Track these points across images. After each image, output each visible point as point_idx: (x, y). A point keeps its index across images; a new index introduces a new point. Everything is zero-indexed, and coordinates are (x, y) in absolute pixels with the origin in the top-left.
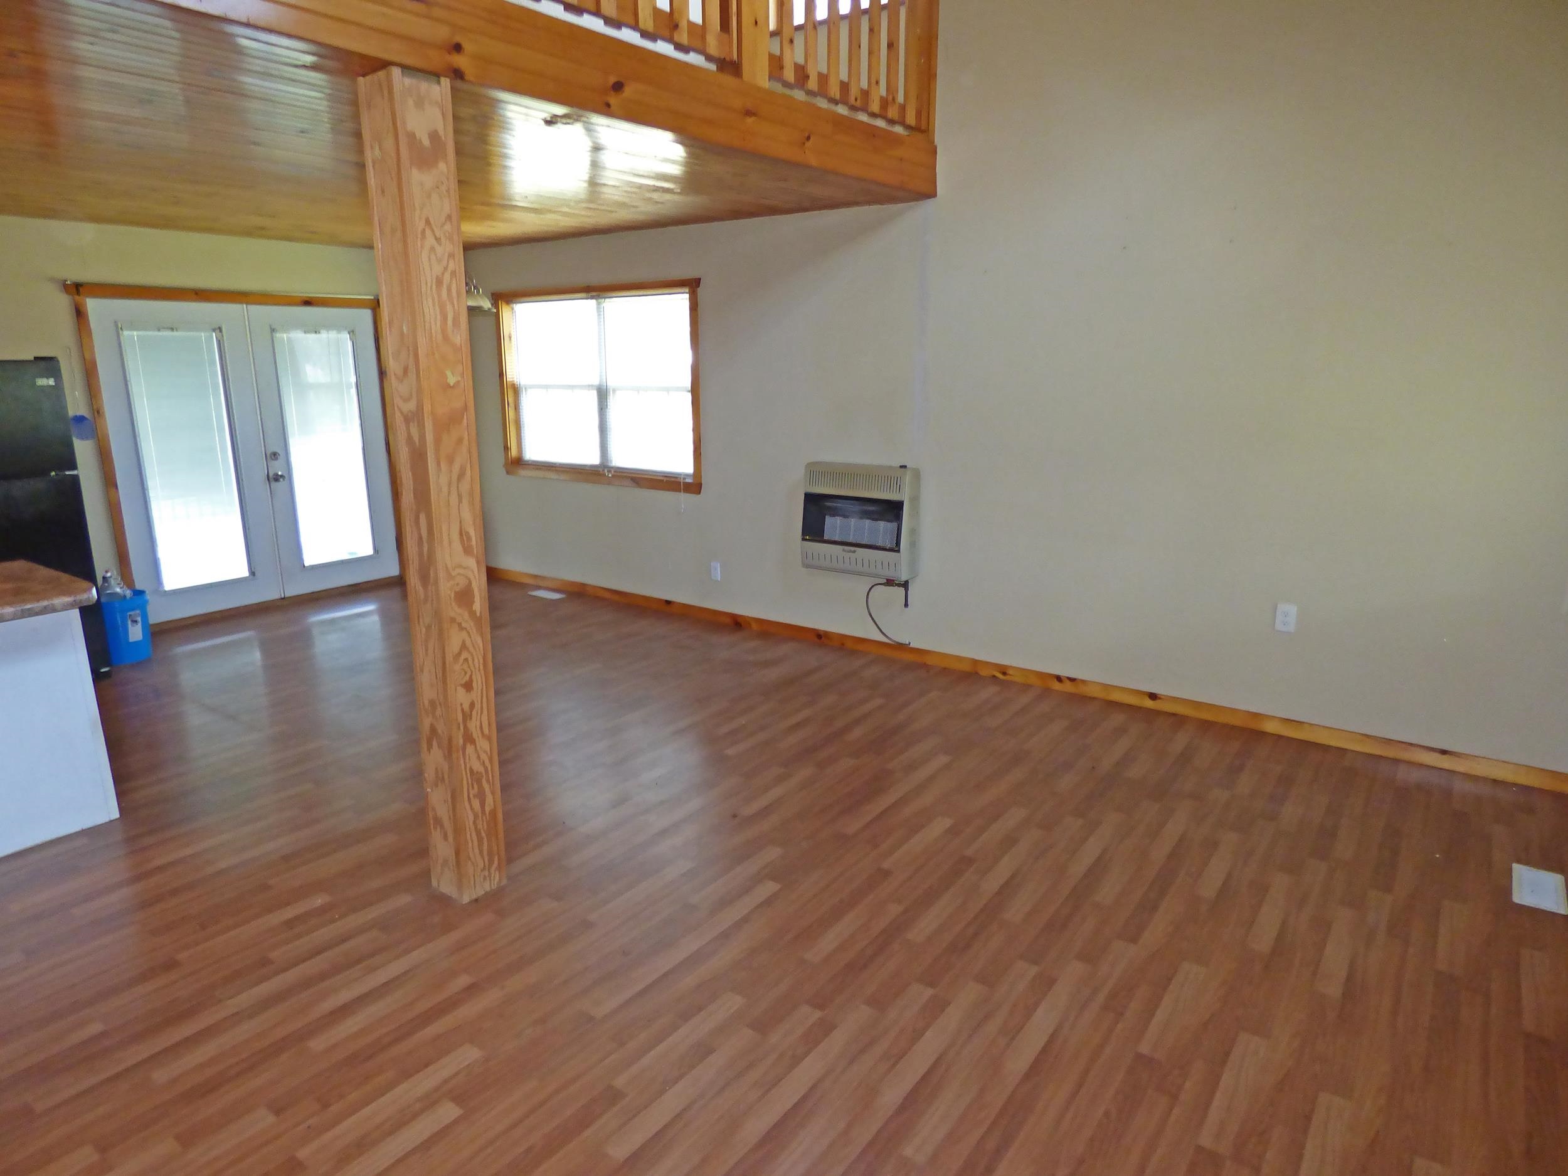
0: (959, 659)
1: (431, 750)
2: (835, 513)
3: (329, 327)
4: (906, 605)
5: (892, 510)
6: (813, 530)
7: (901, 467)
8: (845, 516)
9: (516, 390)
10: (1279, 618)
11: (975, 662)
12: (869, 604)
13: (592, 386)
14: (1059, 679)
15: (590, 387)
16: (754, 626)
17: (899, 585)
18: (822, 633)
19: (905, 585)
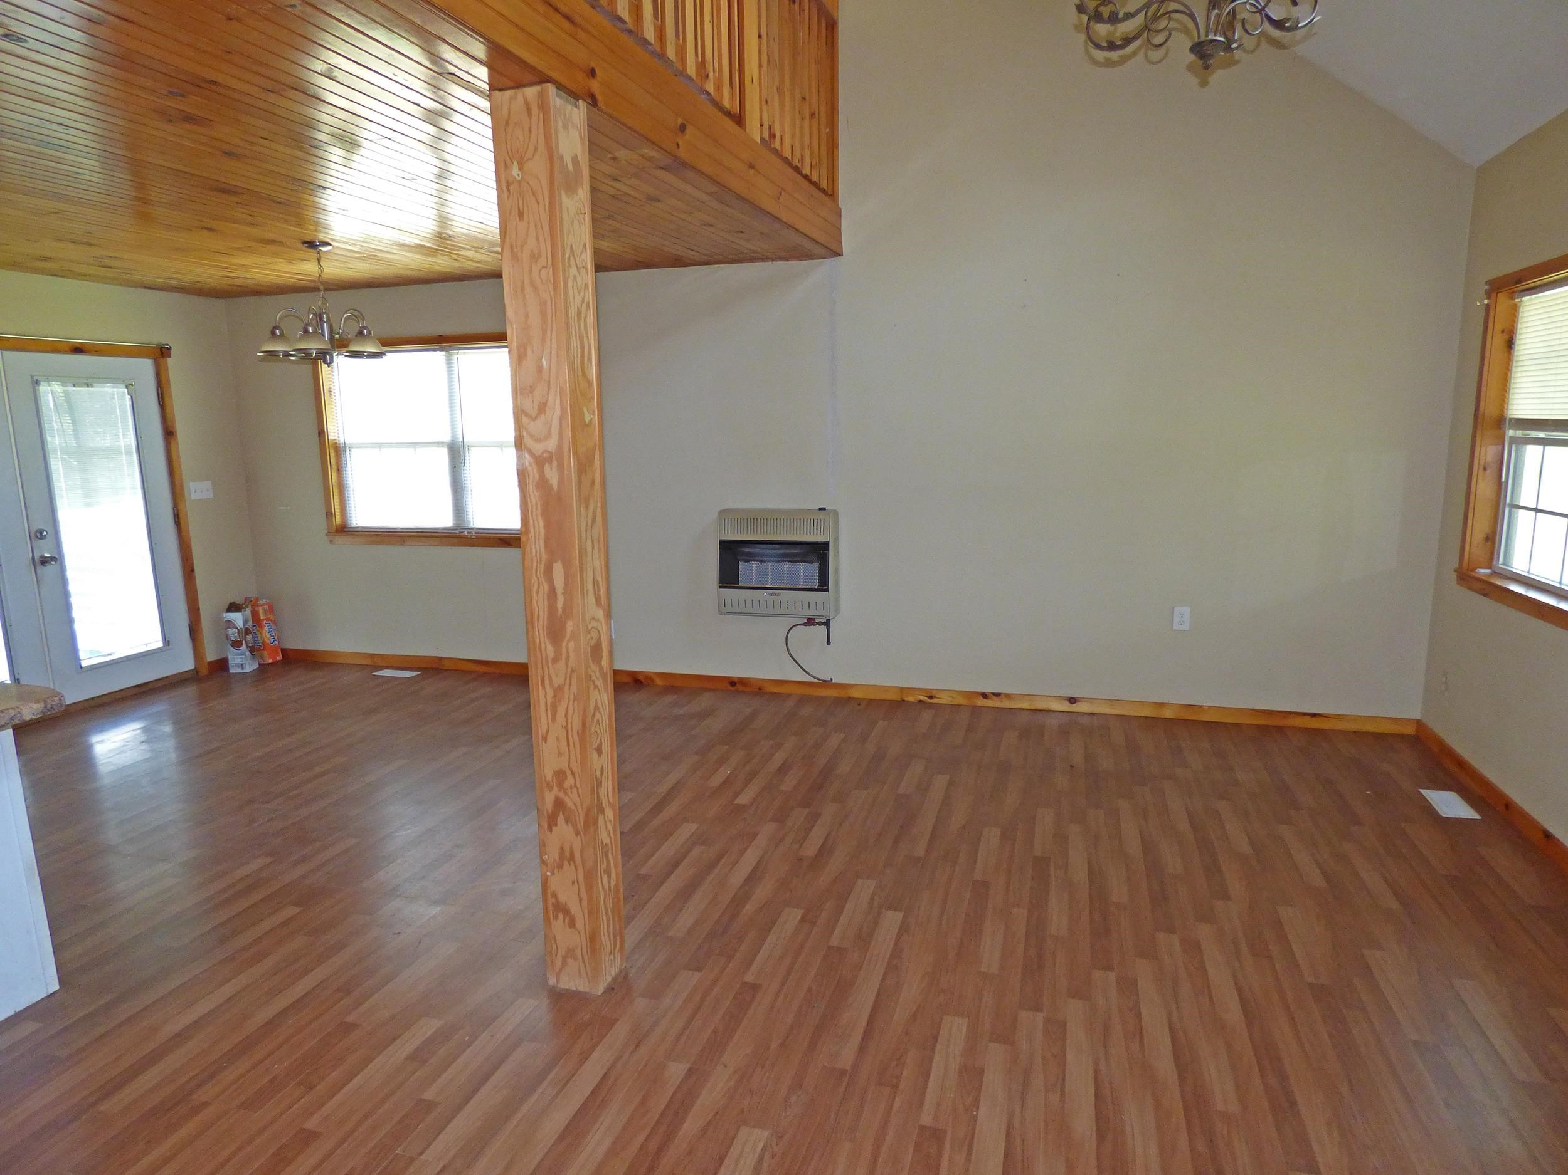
0: (886, 689)
1: (554, 828)
2: (750, 558)
3: (104, 379)
4: (829, 643)
5: (818, 552)
6: (728, 578)
7: (820, 509)
8: (761, 561)
9: (339, 450)
10: (1176, 619)
11: (902, 690)
12: (789, 645)
13: (442, 443)
14: (985, 696)
15: (440, 444)
16: (659, 682)
17: (820, 624)
18: (736, 680)
19: (827, 624)
